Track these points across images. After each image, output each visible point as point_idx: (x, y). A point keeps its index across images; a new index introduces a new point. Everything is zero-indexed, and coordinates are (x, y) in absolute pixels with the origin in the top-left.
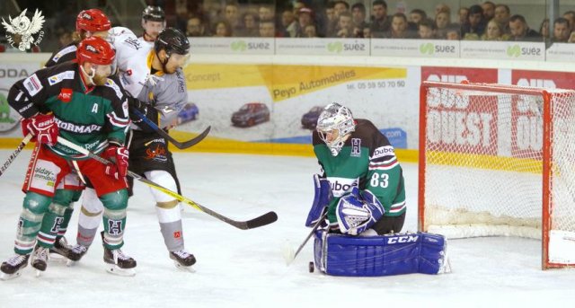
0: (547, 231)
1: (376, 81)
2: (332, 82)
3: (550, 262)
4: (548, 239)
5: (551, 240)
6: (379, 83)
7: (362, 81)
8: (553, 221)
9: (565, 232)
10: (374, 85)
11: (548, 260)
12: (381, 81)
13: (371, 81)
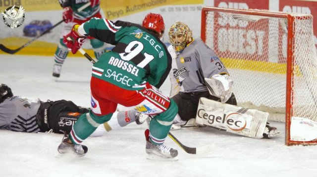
0: (289, 117)
1: (181, 6)
2: (150, 6)
3: (291, 139)
4: (290, 123)
5: (292, 123)
6: (184, 8)
7: (171, 6)
8: (294, 110)
9: (303, 118)
10: (179, 9)
11: (289, 138)
12: (185, 6)
13: (178, 6)
